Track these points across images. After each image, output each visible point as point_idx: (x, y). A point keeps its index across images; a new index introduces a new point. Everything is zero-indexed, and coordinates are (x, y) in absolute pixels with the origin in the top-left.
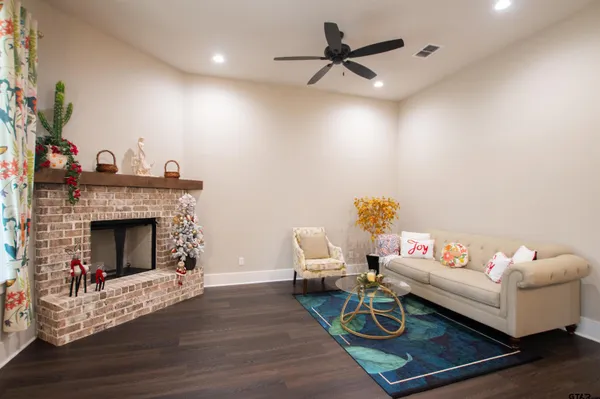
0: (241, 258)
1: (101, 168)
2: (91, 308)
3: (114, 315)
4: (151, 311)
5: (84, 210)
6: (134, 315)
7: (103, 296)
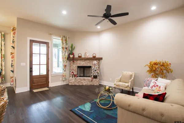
0: (111, 79)
1: (79, 57)
2: (74, 80)
3: (77, 83)
4: (85, 85)
5: (76, 64)
6: (81, 84)
7: (76, 79)
